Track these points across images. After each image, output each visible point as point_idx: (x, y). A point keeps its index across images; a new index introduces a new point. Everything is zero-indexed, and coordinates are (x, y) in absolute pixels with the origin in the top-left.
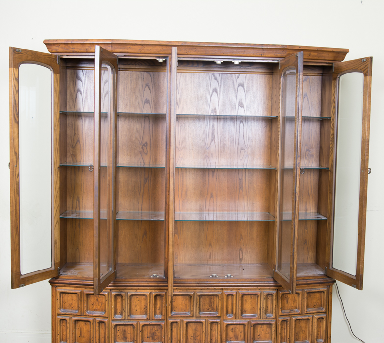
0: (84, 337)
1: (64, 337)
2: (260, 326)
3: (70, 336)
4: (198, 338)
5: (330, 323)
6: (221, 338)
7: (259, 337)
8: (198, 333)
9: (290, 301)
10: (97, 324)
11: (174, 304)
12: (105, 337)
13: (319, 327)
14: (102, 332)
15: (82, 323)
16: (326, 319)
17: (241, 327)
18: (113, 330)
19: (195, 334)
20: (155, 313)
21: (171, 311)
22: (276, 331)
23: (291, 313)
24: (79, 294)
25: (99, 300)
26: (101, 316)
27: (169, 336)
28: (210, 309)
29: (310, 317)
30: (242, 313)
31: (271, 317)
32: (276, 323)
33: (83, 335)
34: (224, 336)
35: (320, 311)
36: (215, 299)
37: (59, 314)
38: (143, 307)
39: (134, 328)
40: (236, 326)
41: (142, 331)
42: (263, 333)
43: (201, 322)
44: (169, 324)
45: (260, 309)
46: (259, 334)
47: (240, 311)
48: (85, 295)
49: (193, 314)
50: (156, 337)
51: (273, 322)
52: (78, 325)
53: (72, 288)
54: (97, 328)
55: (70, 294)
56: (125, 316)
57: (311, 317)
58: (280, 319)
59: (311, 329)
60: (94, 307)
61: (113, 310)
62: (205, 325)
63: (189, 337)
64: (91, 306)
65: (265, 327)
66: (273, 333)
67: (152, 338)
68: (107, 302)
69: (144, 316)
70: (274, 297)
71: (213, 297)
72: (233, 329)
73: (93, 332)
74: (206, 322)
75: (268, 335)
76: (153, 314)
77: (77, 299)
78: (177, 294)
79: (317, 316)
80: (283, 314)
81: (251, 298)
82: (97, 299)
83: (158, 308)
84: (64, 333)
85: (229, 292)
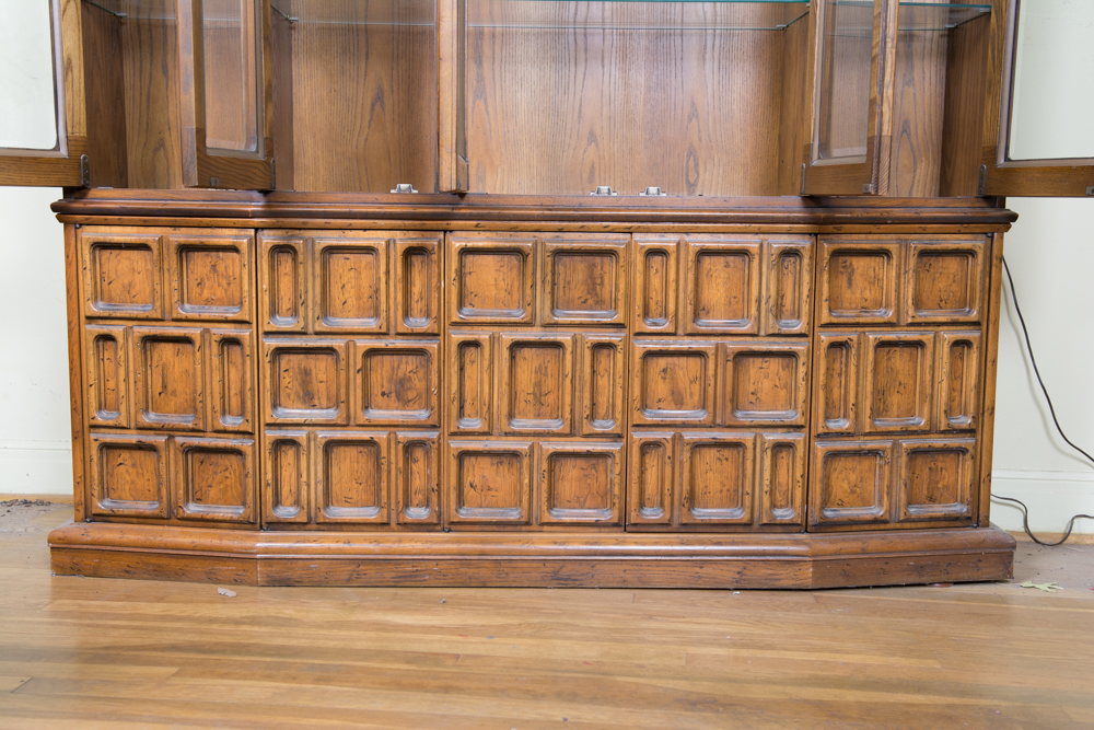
0: (174, 393)
1: (111, 397)
2: (758, 361)
3: (128, 390)
4: (551, 399)
5: (994, 362)
6: (626, 399)
7: (753, 398)
8: (550, 383)
9: (858, 280)
10: (215, 348)
11: (470, 281)
12: (242, 393)
13: (955, 375)
14: (234, 375)
15: (168, 349)
16: (980, 348)
17: (694, 363)
18: (268, 366)
19: (538, 385)
20: (407, 314)
21: (461, 305)
22: (810, 377)
23: (861, 320)
24: (154, 247)
25: (221, 268)
26: (226, 321)
27: (454, 388)
28: (590, 302)
29: (927, 337)
30: (696, 316)
31: (796, 330)
32: (812, 352)
33: (170, 388)
34: (637, 391)
35: (962, 318)
36: (606, 268)
37: (90, 319)
38: (366, 292)
39: (337, 362)
40: (675, 360)
41: (365, 372)
42: (766, 385)
43: (557, 345)
44: (454, 349)
45: (759, 301)
46: (752, 389)
47: (690, 308)
48: (173, 250)
49: (534, 315)
50: (411, 395)
51: (800, 347)
52: (156, 357)
53: (129, 229)
54: (216, 361)
55: (125, 253)
56: (306, 318)
57: (931, 336)
58: (825, 338)
59: (928, 377)
60: (206, 294)
61: (266, 299)
62: (574, 353)
63: (521, 397)
64: (195, 290)
65: (774, 364)
66: (802, 384)
67: (399, 397)
68: (246, 271)
69: (371, 320)
70: (806, 261)
71: (598, 259)
72: (665, 370)
73: (203, 374)
74: (575, 342)
75: (783, 393)
76: (400, 312)
77: (149, 267)
78: (480, 244)
79: (949, 336)
80: (835, 320)
81: (727, 266)
82: (214, 266)
83: (416, 297)
84: (111, 385)
85: (653, 240)
